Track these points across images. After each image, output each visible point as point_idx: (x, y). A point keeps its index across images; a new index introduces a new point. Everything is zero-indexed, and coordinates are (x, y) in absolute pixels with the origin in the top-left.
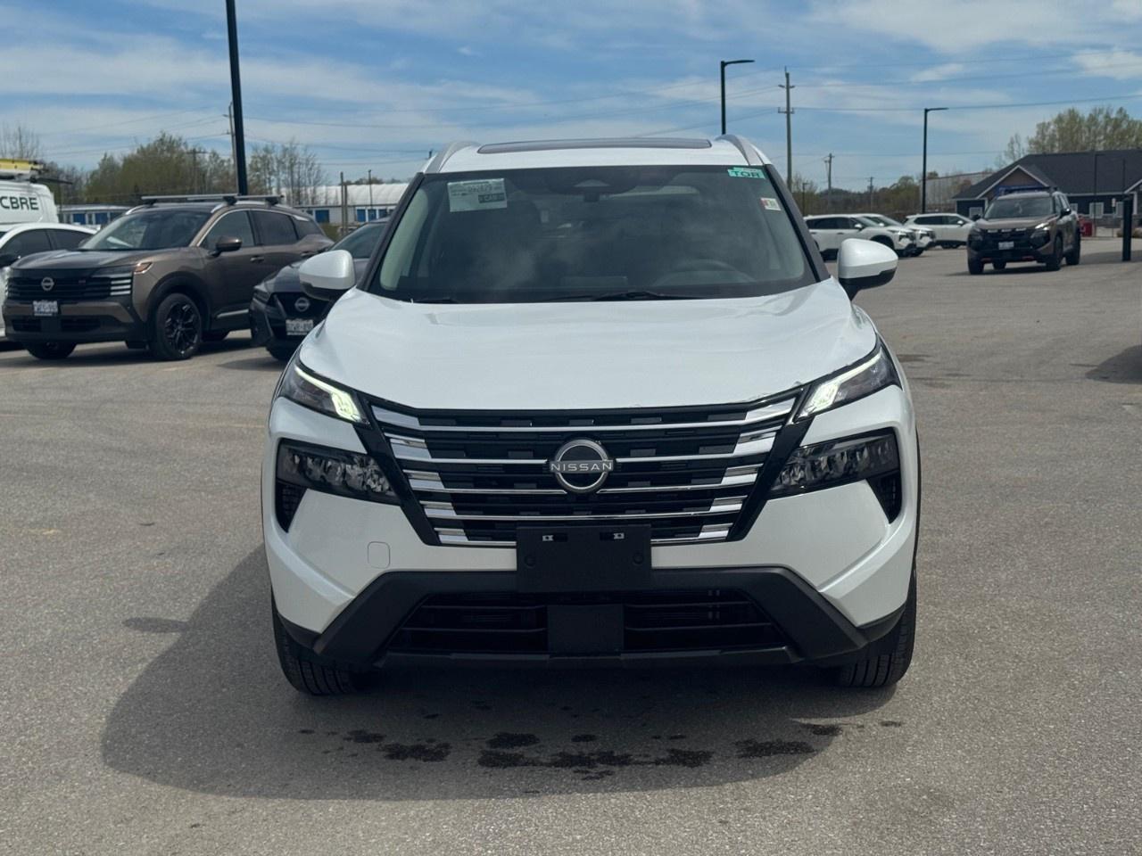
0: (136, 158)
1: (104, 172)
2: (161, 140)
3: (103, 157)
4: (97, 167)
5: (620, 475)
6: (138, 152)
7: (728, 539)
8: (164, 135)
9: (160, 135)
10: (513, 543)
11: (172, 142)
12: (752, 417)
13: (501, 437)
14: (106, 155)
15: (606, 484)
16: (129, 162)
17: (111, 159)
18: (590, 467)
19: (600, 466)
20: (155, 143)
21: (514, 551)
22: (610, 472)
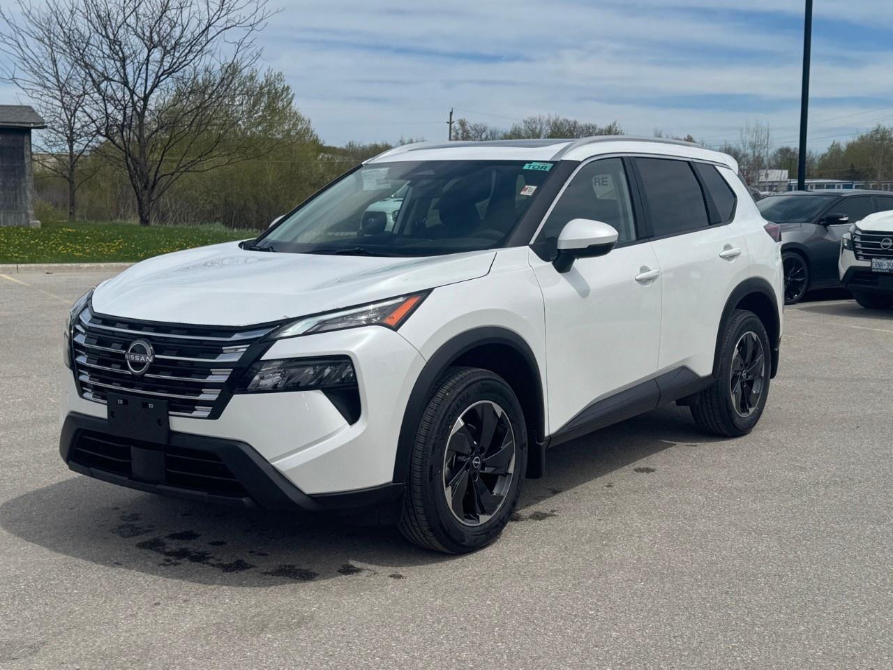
0: (858, 144)
1: (831, 156)
2: (877, 130)
3: (831, 144)
4: (826, 151)
5: (156, 366)
6: (859, 139)
7: (210, 417)
8: (880, 126)
9: (876, 126)
10: (105, 402)
11: (884, 132)
12: (237, 337)
13: (116, 334)
14: (834, 142)
15: (149, 371)
16: (851, 147)
17: (838, 145)
18: (140, 358)
19: (145, 359)
20: (872, 132)
21: (106, 406)
22: (151, 363)
